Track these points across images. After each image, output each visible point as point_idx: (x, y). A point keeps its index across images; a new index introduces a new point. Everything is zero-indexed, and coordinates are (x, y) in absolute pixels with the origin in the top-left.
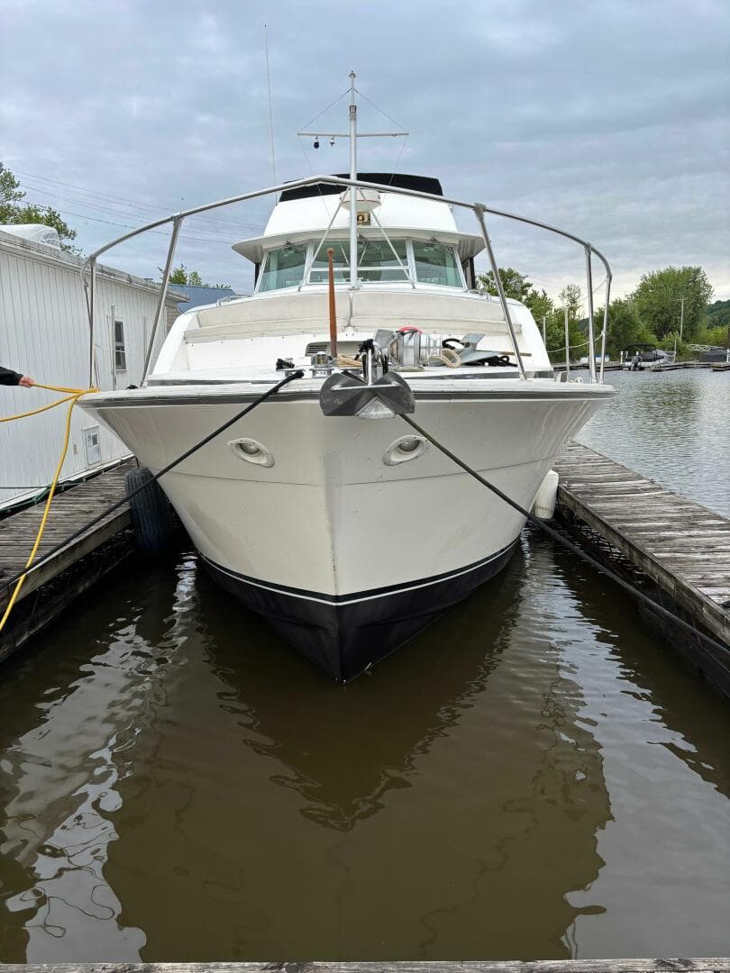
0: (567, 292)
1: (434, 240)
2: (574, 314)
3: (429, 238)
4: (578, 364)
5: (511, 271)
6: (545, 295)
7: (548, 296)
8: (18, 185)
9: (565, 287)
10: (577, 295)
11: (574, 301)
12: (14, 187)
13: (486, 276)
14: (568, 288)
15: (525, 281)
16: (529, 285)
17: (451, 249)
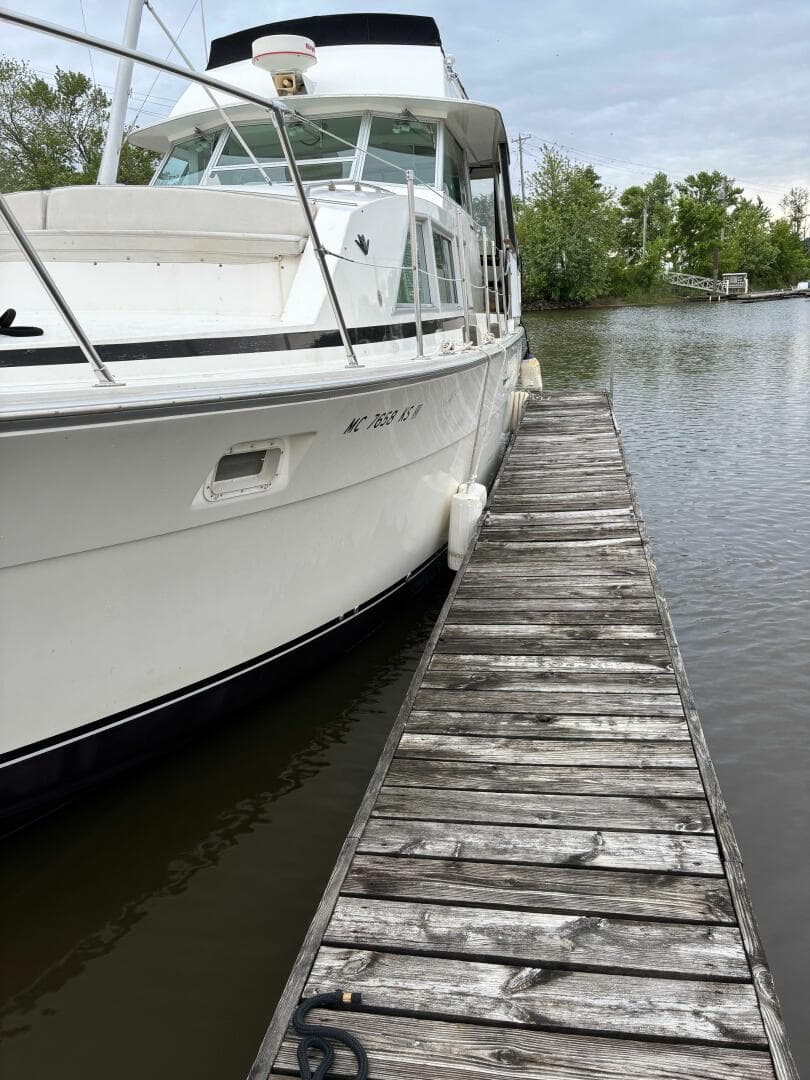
0: (791, 198)
1: (407, 113)
2: (799, 226)
3: (400, 111)
4: (794, 290)
5: (716, 175)
6: (761, 203)
7: (764, 205)
8: (109, 104)
9: (787, 192)
10: (803, 201)
11: (799, 210)
12: (105, 106)
13: (685, 184)
14: (792, 193)
15: (734, 187)
16: (739, 191)
17: (432, 126)
